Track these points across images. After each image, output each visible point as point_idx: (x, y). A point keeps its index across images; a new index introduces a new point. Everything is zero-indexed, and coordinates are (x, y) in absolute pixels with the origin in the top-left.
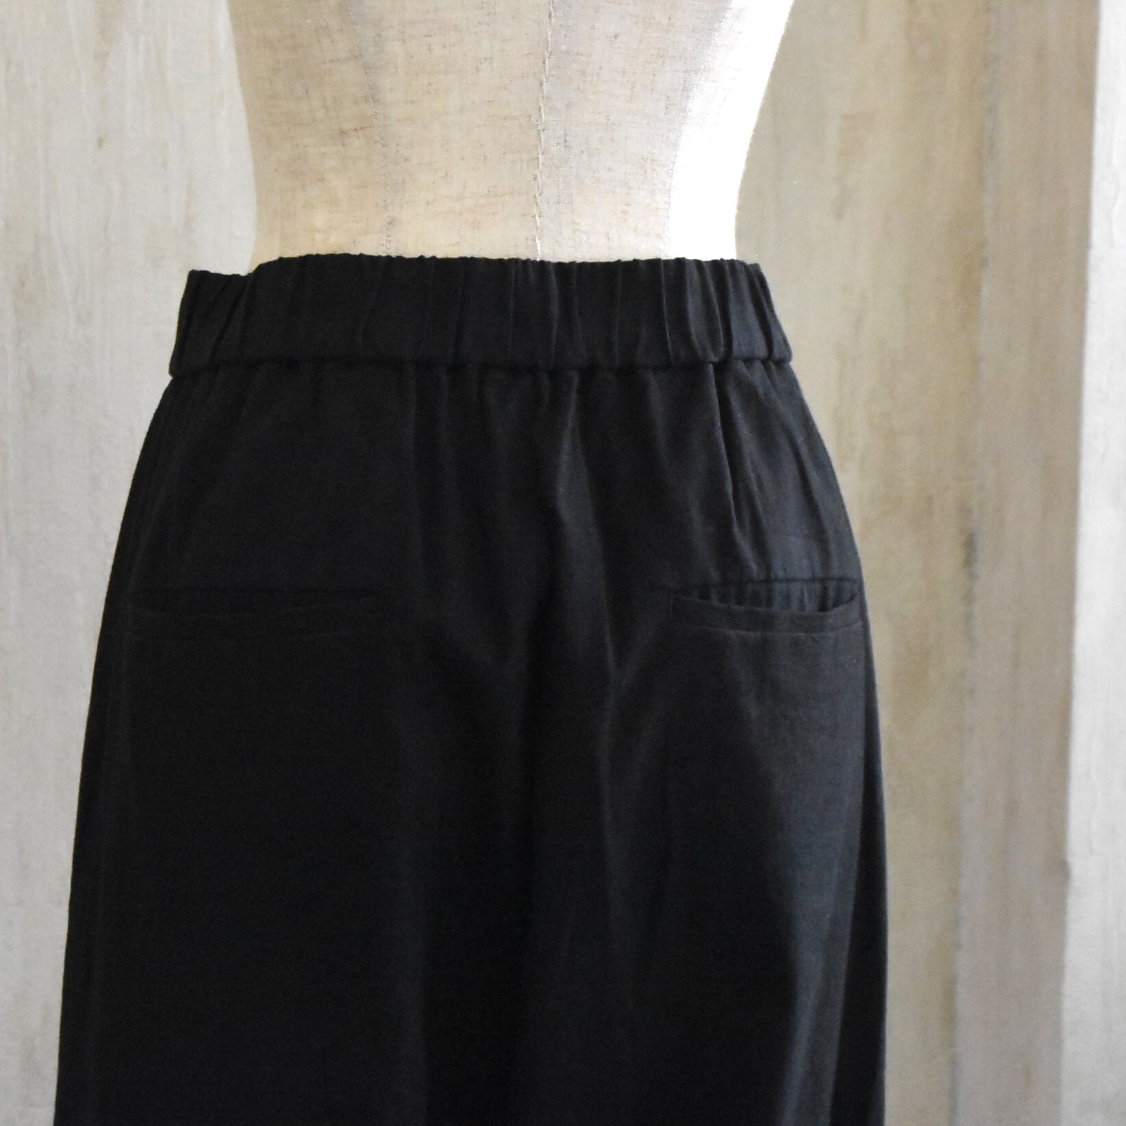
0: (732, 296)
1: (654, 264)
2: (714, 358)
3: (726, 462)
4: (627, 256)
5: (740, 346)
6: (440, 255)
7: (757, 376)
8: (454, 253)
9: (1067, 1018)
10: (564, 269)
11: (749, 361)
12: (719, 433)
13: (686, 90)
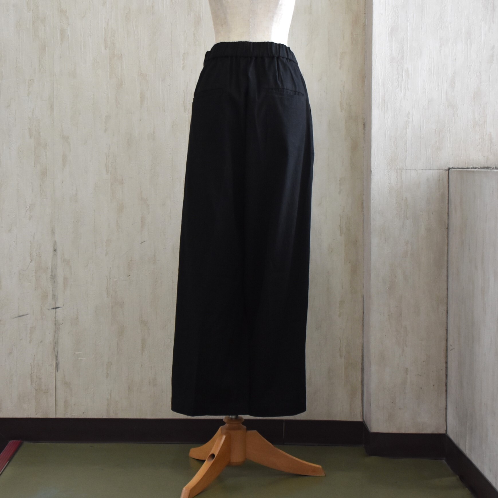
0: (281, 48)
1: (268, 42)
2: (276, 56)
3: (277, 72)
4: (263, 41)
5: (281, 55)
6: (235, 41)
7: (285, 60)
8: (237, 41)
9: (372, 196)
10: (254, 43)
11: (283, 58)
12: (276, 67)
13: (273, 17)
